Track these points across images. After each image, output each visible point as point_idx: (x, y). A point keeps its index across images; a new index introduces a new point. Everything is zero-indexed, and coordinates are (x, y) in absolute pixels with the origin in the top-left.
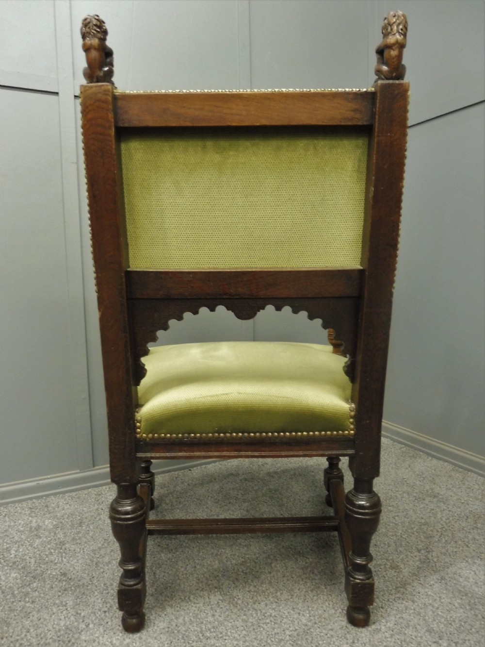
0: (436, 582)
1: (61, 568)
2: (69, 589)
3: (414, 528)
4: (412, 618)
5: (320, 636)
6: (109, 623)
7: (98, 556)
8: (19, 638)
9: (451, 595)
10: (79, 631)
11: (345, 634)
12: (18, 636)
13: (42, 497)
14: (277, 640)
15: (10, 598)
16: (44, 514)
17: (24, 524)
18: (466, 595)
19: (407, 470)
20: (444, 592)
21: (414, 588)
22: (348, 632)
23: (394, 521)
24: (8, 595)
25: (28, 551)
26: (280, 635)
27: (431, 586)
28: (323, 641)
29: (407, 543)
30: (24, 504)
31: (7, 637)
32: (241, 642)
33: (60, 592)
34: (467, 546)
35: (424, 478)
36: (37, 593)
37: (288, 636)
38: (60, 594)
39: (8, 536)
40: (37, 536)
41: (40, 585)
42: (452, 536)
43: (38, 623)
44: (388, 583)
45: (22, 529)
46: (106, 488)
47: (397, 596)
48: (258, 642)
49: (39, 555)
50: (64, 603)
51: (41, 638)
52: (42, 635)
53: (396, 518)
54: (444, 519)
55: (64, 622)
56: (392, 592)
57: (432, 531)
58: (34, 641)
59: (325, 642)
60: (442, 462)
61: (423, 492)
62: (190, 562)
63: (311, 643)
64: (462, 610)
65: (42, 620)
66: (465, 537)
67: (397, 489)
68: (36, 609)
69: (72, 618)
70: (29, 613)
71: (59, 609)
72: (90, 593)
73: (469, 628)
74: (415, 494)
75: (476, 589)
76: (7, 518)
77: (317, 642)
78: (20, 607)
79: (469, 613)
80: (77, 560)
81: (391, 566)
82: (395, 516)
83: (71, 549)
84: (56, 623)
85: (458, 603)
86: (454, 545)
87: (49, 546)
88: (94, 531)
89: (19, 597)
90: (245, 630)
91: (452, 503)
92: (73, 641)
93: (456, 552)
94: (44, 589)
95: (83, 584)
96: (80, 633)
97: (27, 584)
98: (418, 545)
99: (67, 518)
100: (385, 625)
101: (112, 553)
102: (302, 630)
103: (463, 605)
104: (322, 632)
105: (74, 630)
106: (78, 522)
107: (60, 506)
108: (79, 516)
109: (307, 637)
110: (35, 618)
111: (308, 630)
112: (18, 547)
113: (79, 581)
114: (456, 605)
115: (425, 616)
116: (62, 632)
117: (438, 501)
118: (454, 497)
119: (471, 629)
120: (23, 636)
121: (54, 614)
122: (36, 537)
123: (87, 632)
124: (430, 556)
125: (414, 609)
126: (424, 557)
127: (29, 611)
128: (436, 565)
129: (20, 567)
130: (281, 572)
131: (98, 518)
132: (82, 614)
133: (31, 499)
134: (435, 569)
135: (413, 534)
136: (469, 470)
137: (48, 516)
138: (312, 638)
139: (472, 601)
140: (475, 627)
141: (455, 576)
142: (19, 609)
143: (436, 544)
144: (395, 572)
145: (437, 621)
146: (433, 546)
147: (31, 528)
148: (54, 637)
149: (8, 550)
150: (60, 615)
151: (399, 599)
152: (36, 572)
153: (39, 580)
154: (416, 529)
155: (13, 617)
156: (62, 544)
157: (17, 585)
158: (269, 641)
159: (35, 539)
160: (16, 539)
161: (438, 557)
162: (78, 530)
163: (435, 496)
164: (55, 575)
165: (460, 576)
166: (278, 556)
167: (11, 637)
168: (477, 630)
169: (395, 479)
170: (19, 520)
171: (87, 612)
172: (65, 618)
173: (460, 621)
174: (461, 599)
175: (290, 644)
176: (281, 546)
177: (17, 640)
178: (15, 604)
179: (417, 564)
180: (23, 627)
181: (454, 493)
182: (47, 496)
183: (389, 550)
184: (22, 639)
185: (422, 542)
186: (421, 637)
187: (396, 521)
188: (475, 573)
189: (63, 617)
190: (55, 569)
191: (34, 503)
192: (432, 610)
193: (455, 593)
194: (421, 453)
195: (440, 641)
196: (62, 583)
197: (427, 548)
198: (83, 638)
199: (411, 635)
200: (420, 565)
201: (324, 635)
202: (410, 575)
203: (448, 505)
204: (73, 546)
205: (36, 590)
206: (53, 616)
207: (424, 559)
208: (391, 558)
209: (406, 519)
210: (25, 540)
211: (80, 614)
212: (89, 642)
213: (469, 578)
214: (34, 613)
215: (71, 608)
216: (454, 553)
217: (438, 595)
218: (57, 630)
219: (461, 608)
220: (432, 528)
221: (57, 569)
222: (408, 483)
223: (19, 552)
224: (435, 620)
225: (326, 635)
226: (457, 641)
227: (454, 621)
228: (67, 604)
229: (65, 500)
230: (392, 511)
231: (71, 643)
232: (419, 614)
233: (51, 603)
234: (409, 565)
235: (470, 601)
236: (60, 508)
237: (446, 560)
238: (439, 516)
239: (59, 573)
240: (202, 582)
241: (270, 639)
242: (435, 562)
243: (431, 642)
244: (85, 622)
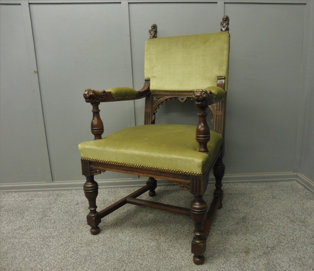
6: (106, 243)
13: (115, 188)
26: (168, 266)
30: (108, 190)
32: (150, 264)
37: (170, 268)
92: (90, 245)
107: (121, 192)
133: (111, 188)
182: (118, 187)
184: (75, 240)
191: (111, 190)
198: (94, 245)
214: (85, 232)
229: (124, 190)
236: (120, 194)
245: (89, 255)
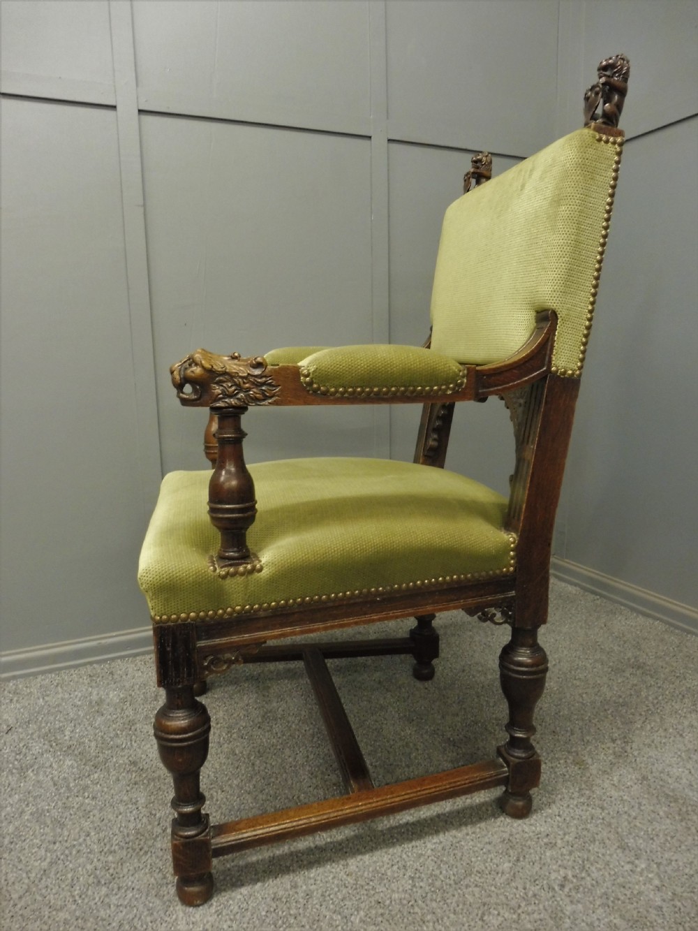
0: (635, 784)
1: (131, 756)
2: (141, 783)
3: (609, 710)
4: (600, 829)
5: (474, 852)
8: (75, 843)
9: (655, 801)
10: (154, 836)
11: (508, 849)
12: (75, 840)
13: (105, 661)
14: (415, 855)
15: (64, 793)
16: (108, 684)
17: (82, 696)
18: (676, 801)
19: (602, 631)
20: (646, 796)
21: (604, 791)
22: (511, 847)
23: (581, 700)
24: (62, 788)
25: (86, 733)
26: (418, 848)
27: (628, 788)
28: (477, 857)
29: (598, 731)
30: (82, 671)
31: (60, 842)
33: (129, 785)
34: (681, 735)
35: (625, 642)
36: (99, 786)
37: (429, 850)
38: (128, 788)
39: (61, 712)
40: (98, 712)
41: (102, 776)
42: (661, 721)
43: (101, 825)
44: (569, 783)
45: (80, 703)
47: (580, 800)
48: (389, 857)
49: (102, 737)
50: (134, 800)
51: (105, 844)
52: (105, 841)
53: (584, 695)
54: (650, 698)
55: (134, 825)
56: (573, 796)
57: (633, 715)
58: (96, 847)
59: (479, 858)
60: (651, 621)
61: (623, 661)
62: (301, 750)
63: (461, 859)
64: (668, 821)
65: (106, 821)
66: (679, 723)
67: (587, 657)
68: (98, 808)
69: (145, 820)
70: (89, 812)
71: (128, 808)
72: (167, 788)
73: (677, 844)
74: (611, 664)
75: (691, 794)
76: (59, 688)
77: (469, 858)
78: (77, 803)
79: (679, 825)
80: (151, 745)
81: (574, 761)
82: (583, 693)
83: (142, 730)
84: (123, 825)
85: (665, 812)
86: (663, 734)
87: (114, 726)
89: (75, 791)
90: (371, 840)
91: (662, 676)
92: (146, 848)
93: (664, 743)
94: (108, 781)
95: (159, 776)
96: (155, 839)
97: (86, 774)
98: (612, 733)
99: (139, 689)
100: (562, 839)
102: (449, 843)
103: (671, 814)
104: (476, 846)
105: (147, 835)
107: (130, 672)
109: (456, 852)
110: (96, 819)
111: (458, 842)
112: (75, 726)
113: (154, 772)
114: (661, 813)
115: (618, 828)
116: (132, 838)
117: (643, 673)
118: (666, 668)
119: (680, 847)
120: (81, 840)
121: (120, 814)
122: (97, 714)
123: (163, 838)
124: (628, 748)
125: (603, 819)
126: (620, 750)
127: (88, 808)
128: (636, 760)
129: (76, 752)
130: (423, 765)
132: (158, 815)
133: (91, 663)
134: (634, 765)
135: (607, 718)
136: (689, 632)
137: (114, 686)
138: (463, 853)
139: (684, 809)
140: (686, 843)
141: (662, 775)
142: (76, 806)
143: (637, 732)
144: (580, 768)
145: (634, 834)
146: (633, 735)
147: (91, 702)
148: (121, 844)
149: (61, 730)
150: (128, 815)
151: (584, 804)
152: (97, 759)
153: (101, 770)
154: (610, 711)
155: (69, 816)
156: (131, 724)
157: (73, 776)
158: (404, 856)
159: (96, 717)
160: (72, 716)
161: (640, 750)
163: (639, 667)
164: (122, 764)
165: (668, 775)
166: (419, 743)
167: (66, 841)
168: (689, 848)
169: (585, 643)
170: (75, 691)
171: (163, 813)
172: (135, 819)
173: (666, 835)
174: (669, 806)
175: (432, 860)
176: (424, 731)
177: (74, 846)
178: (70, 799)
179: (610, 758)
180: (81, 829)
181: (667, 663)
182: (113, 659)
183: (572, 740)
184: (80, 845)
185: (619, 728)
186: (611, 855)
187: (583, 700)
188: (690, 772)
189: (133, 818)
190: (122, 756)
191: (94, 668)
192: (627, 820)
193: (660, 798)
194: (622, 608)
195: (637, 862)
196: (132, 775)
197: (625, 737)
199: (597, 853)
200: (613, 760)
201: (479, 851)
202: (600, 773)
203: (657, 679)
204: (146, 726)
205: (98, 783)
206: (120, 817)
207: (621, 752)
208: (574, 749)
209: (597, 698)
210: (83, 716)
211: (155, 815)
212: (166, 850)
213: (681, 779)
214: (96, 812)
215: (143, 807)
216: (662, 744)
217: (637, 801)
218: (125, 834)
219: (668, 817)
220: (633, 710)
221: (125, 756)
222: (601, 649)
223: (76, 733)
224: (630, 834)
225: (482, 849)
226: (659, 861)
227: (657, 835)
228: (137, 801)
229: (136, 665)
230: (578, 686)
231: (143, 852)
232: (610, 825)
233: (117, 800)
234: (599, 760)
235: (680, 810)
236: (129, 676)
237: (650, 754)
238: (643, 694)
239: (127, 761)
240: (316, 777)
241: (405, 853)
242: (635, 756)
243: (624, 862)
244: (161, 825)
245: (165, 881)
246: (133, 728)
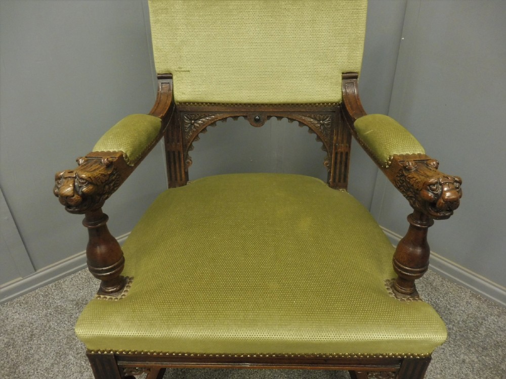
7: (52, 375)
46: (52, 286)
88: (45, 344)
99: (18, 331)
101: (65, 369)
106: (29, 335)
107: (10, 316)
108: (29, 327)
131: (48, 325)
156: (15, 368)
162: (30, 346)
204: (26, 367)
246: (17, 371)
